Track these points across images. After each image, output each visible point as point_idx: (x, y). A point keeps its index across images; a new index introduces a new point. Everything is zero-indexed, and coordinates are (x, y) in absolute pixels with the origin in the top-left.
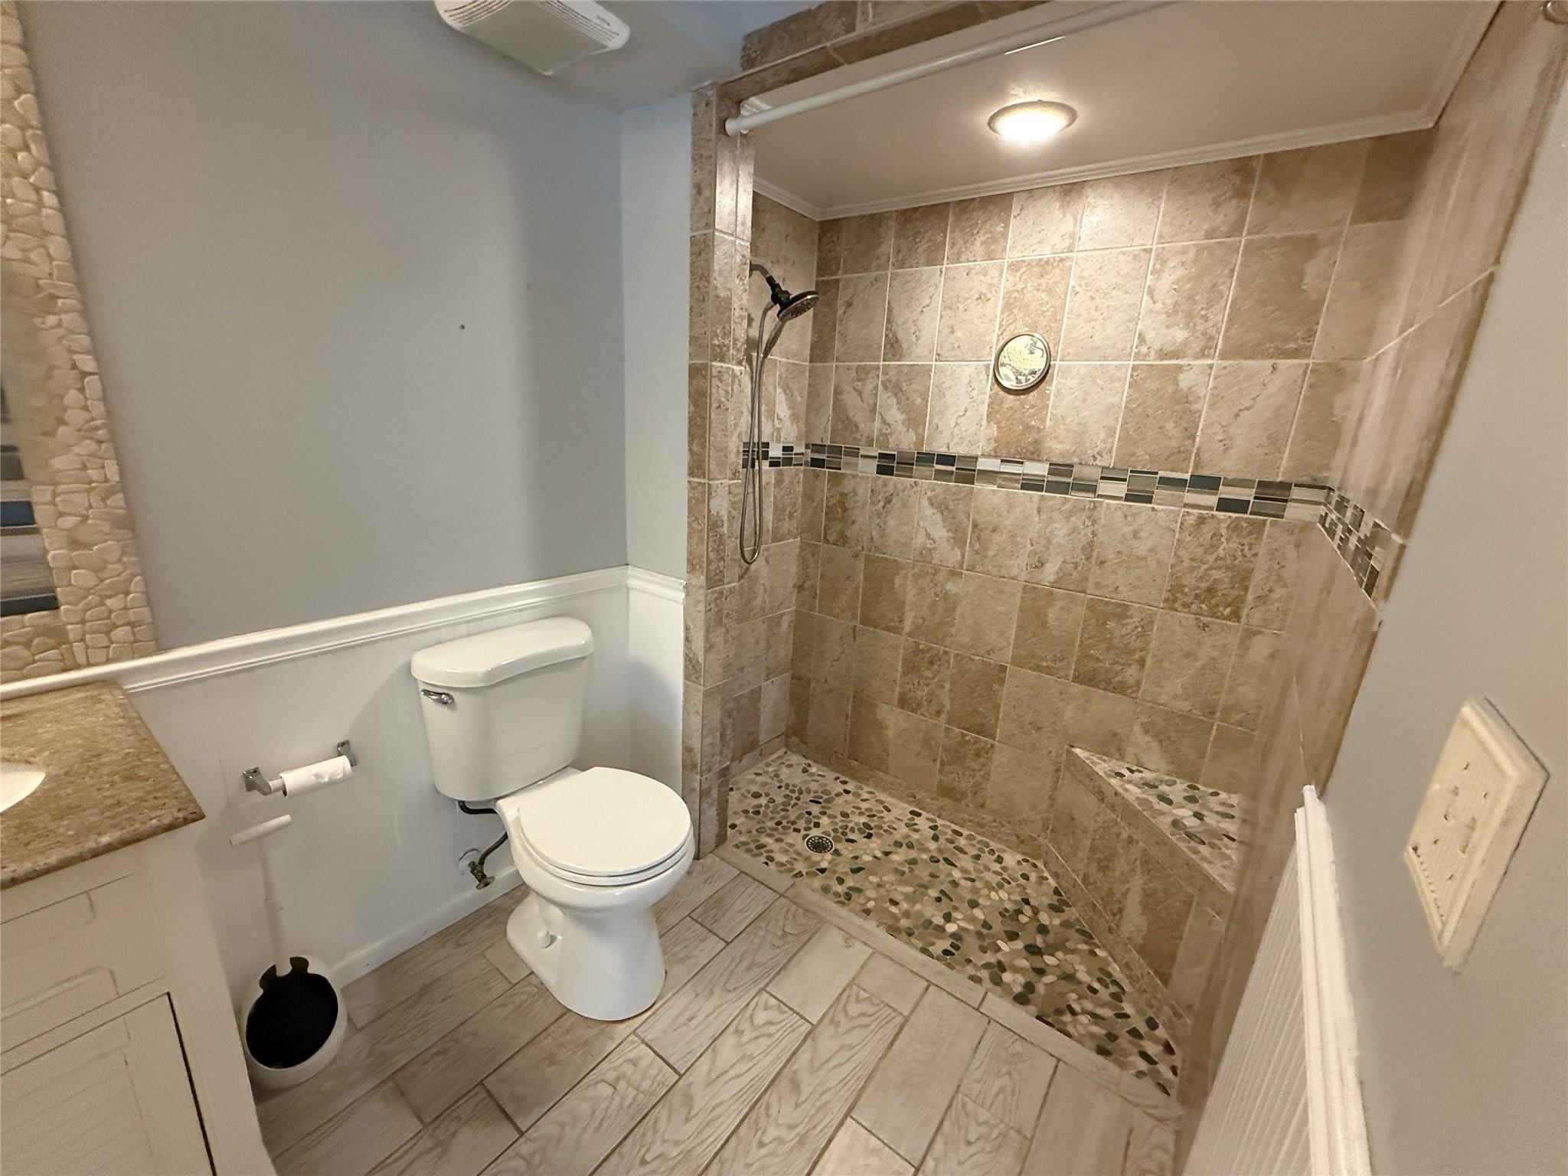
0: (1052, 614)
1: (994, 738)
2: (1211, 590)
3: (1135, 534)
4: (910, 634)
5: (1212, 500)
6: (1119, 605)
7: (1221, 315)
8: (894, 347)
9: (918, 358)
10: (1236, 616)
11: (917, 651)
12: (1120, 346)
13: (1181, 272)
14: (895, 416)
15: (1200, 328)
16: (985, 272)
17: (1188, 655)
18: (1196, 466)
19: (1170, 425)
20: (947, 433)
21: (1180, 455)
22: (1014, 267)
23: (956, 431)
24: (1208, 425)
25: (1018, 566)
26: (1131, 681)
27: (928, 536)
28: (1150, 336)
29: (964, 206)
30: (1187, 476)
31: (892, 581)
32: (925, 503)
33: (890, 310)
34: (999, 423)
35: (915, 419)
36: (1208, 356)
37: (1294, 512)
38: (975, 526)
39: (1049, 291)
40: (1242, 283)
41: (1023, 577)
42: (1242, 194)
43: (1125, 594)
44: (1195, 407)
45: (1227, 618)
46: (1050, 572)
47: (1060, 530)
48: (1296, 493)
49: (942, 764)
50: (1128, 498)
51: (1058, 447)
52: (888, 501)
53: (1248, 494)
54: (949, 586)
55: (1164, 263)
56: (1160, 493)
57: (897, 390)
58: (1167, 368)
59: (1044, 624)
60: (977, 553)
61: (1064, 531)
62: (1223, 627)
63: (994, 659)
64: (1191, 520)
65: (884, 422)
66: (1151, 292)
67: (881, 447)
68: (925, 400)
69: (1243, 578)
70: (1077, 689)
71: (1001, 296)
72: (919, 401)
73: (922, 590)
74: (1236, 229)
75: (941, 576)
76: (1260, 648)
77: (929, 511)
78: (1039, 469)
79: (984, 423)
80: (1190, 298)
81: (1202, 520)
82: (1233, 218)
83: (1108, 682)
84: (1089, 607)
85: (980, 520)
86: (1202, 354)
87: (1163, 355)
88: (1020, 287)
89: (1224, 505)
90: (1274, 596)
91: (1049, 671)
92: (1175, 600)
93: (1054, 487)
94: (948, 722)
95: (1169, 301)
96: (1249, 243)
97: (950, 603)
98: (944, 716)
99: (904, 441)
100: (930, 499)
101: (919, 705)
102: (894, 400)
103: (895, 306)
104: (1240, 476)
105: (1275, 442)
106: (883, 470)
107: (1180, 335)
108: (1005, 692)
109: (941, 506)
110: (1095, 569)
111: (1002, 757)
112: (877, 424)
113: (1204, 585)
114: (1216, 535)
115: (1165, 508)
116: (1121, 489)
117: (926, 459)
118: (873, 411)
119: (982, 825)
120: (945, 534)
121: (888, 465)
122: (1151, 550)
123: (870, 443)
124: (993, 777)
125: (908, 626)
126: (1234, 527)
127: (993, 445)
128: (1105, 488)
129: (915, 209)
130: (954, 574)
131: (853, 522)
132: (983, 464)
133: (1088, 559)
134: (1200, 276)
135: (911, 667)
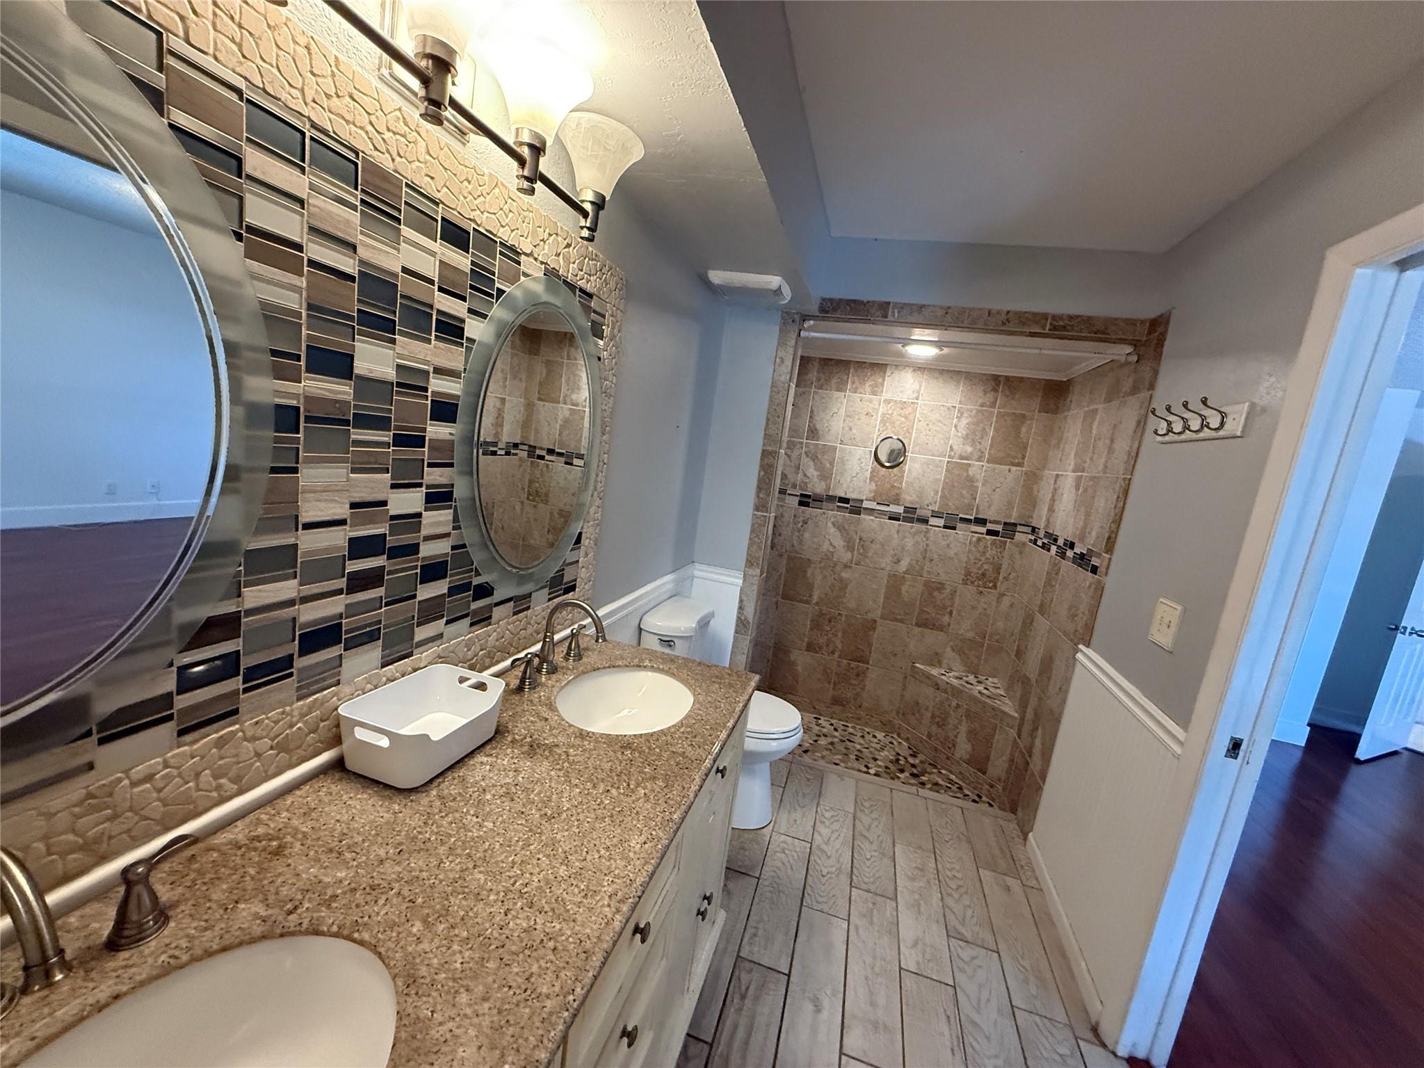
0: (904, 589)
1: (868, 663)
2: (983, 575)
3: (948, 545)
4: (817, 604)
5: (984, 530)
6: (939, 583)
7: (987, 442)
8: (813, 433)
9: (829, 441)
10: (995, 587)
11: (821, 614)
12: (941, 450)
13: (970, 419)
14: (812, 472)
15: (978, 447)
16: (871, 401)
17: (973, 608)
18: (977, 514)
19: (964, 492)
20: (845, 486)
21: (969, 508)
22: (888, 402)
23: (851, 485)
24: (982, 494)
25: (886, 562)
26: (946, 624)
27: (831, 544)
28: (955, 447)
29: (861, 365)
30: (972, 518)
31: (805, 571)
32: (830, 525)
33: (812, 412)
34: (875, 482)
35: (826, 476)
36: (981, 461)
37: (1018, 536)
38: (861, 539)
39: (906, 418)
40: (996, 430)
41: (888, 568)
42: (995, 390)
43: (943, 578)
44: (975, 484)
45: (991, 588)
46: (904, 565)
47: (909, 543)
48: (1019, 528)
49: (835, 683)
50: (945, 527)
51: (909, 498)
52: (805, 522)
53: (999, 528)
54: (844, 575)
55: (962, 414)
56: (959, 525)
57: (815, 458)
58: (963, 464)
59: (899, 594)
60: (861, 554)
61: (912, 543)
62: (989, 593)
63: (870, 616)
64: (974, 539)
65: (805, 475)
66: (956, 427)
67: (802, 490)
68: (832, 464)
69: (998, 569)
70: (917, 630)
71: (880, 415)
72: (828, 465)
73: (825, 577)
74: (993, 405)
75: (838, 568)
76: (1006, 602)
77: (833, 530)
78: (900, 510)
79: (868, 481)
80: (974, 433)
81: (979, 540)
82: (992, 400)
83: (934, 625)
84: (925, 585)
85: (864, 536)
86: (979, 460)
87: (962, 458)
88: (890, 412)
89: (989, 532)
90: (1011, 577)
91: (902, 621)
92: (968, 579)
93: (906, 520)
94: (839, 657)
95: (964, 432)
96: (999, 413)
97: (844, 584)
98: (837, 654)
99: (818, 487)
100: (833, 523)
101: (820, 648)
102: (811, 463)
103: (814, 408)
104: (995, 519)
105: (1010, 505)
106: (801, 504)
107: (969, 449)
108: (875, 636)
109: (841, 528)
110: (928, 564)
111: (873, 674)
112: (800, 476)
113: (981, 572)
114: (986, 547)
115: (962, 532)
116: (941, 522)
117: (831, 498)
118: (798, 468)
119: (859, 719)
120: (842, 543)
121: (805, 501)
122: (955, 554)
123: (794, 486)
124: (867, 688)
125: (815, 599)
126: (994, 543)
127: (872, 495)
128: (933, 521)
129: (831, 360)
130: (846, 566)
131: (780, 535)
132: (866, 504)
133: (924, 558)
134: (977, 424)
135: (816, 625)
